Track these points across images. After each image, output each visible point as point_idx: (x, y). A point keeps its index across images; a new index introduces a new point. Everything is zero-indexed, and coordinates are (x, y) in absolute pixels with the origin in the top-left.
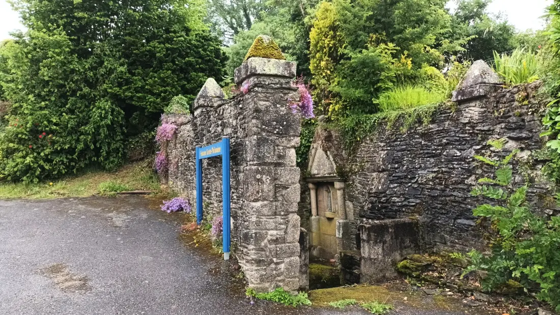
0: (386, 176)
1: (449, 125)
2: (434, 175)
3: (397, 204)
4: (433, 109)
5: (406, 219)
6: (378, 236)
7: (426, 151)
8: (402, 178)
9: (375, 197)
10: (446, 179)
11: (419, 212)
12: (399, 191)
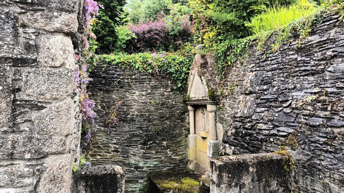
0: (253, 99)
1: (336, 32)
2: (314, 97)
3: (264, 132)
4: (314, 18)
5: (275, 155)
6: (233, 177)
7: (303, 68)
8: (271, 102)
9: (240, 122)
10: (333, 103)
11: (291, 145)
12: (267, 117)
